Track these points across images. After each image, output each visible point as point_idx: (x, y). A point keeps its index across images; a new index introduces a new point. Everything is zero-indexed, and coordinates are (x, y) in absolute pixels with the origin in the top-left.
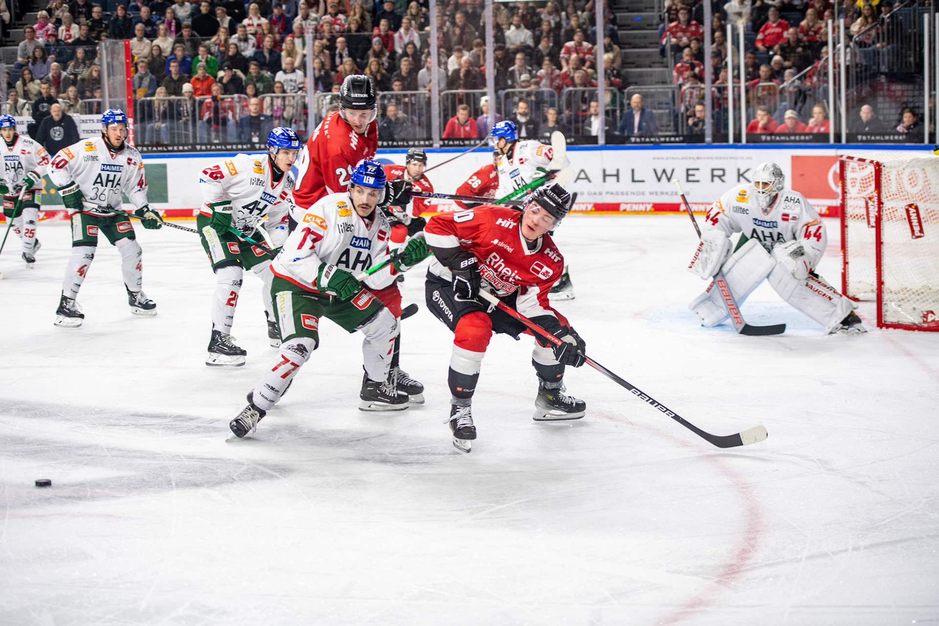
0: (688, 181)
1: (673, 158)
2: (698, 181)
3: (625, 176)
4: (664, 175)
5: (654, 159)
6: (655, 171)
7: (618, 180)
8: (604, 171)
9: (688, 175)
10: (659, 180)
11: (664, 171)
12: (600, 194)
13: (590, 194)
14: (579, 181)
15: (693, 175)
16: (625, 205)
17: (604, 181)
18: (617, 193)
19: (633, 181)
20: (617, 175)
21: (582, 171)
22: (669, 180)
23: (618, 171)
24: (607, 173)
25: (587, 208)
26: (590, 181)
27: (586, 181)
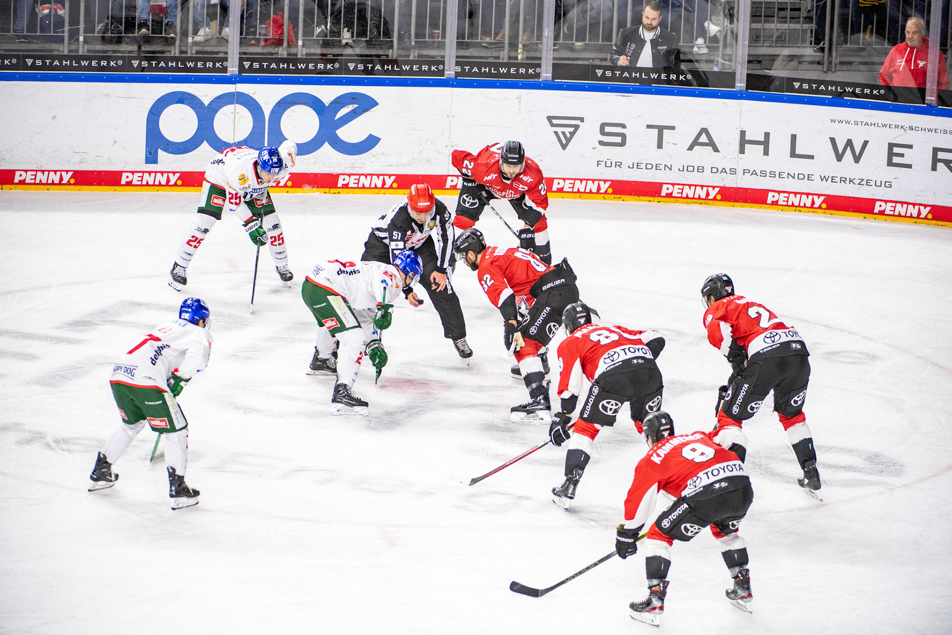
0: (890, 163)
1: (867, 124)
2: (910, 166)
3: (780, 145)
4: (849, 149)
5: (833, 121)
6: (833, 140)
7: (766, 153)
8: (743, 133)
9: (891, 154)
10: (839, 157)
11: (849, 143)
12: (733, 171)
13: (714, 170)
14: (696, 147)
15: (902, 155)
16: (776, 194)
17: (742, 151)
18: (763, 174)
19: (793, 154)
20: (765, 143)
21: (704, 131)
22: (857, 159)
23: (767, 135)
24: (748, 137)
25: (708, 194)
26: (716, 150)
27: (710, 148)
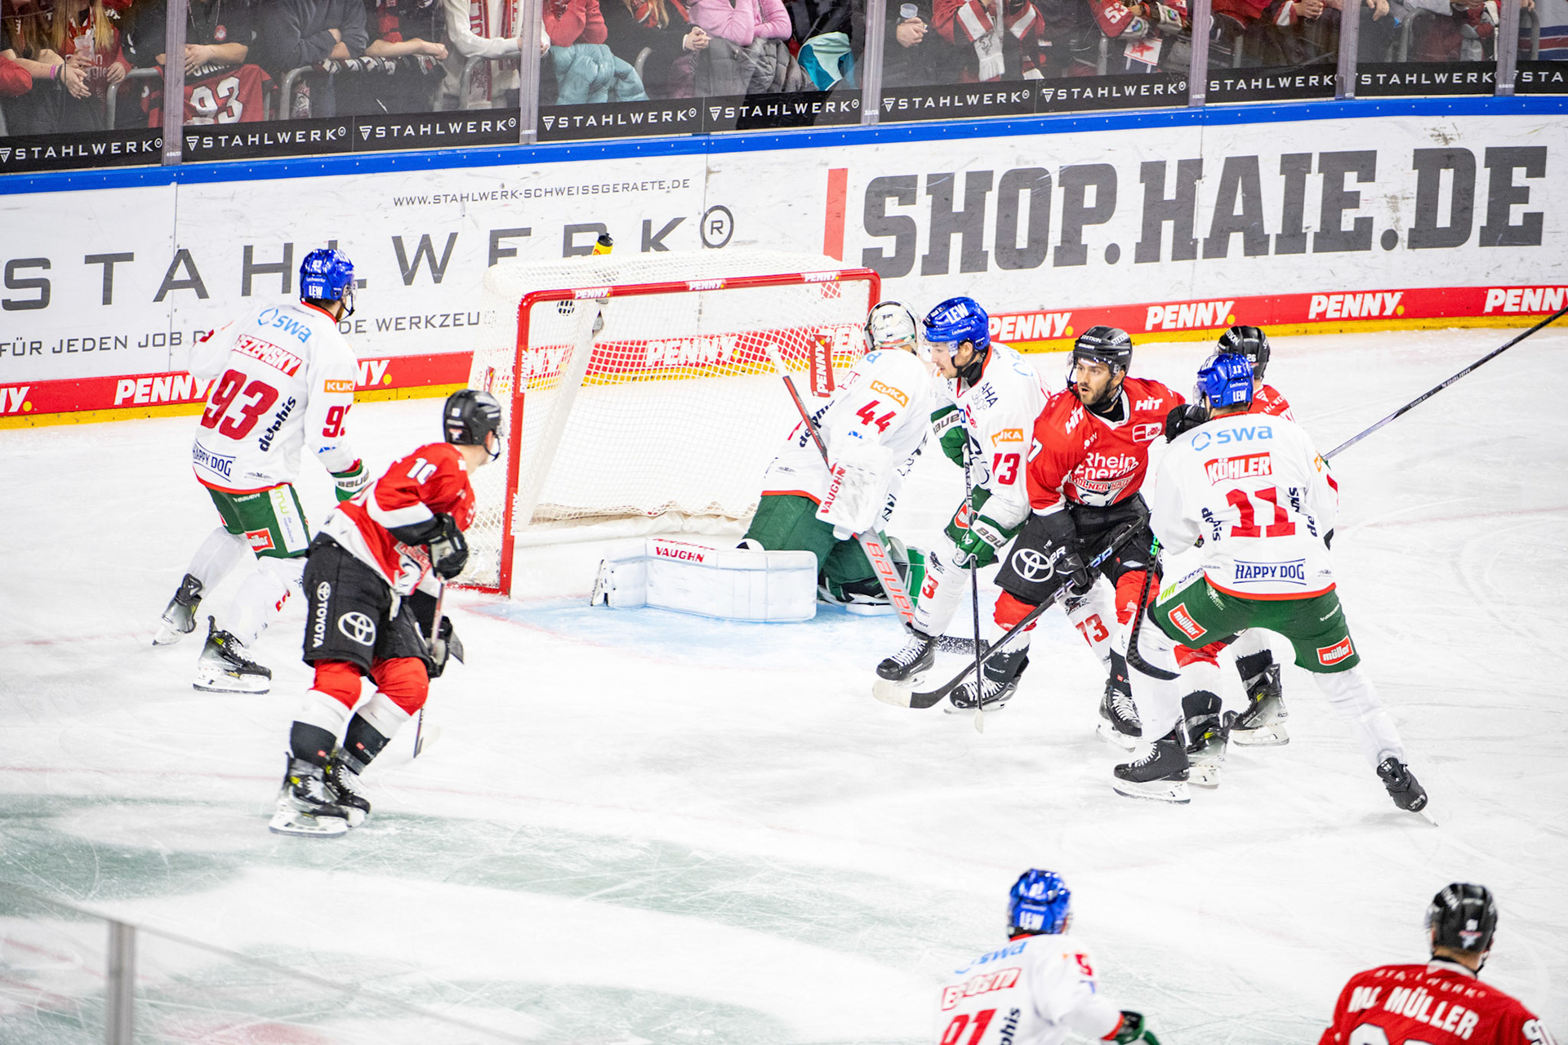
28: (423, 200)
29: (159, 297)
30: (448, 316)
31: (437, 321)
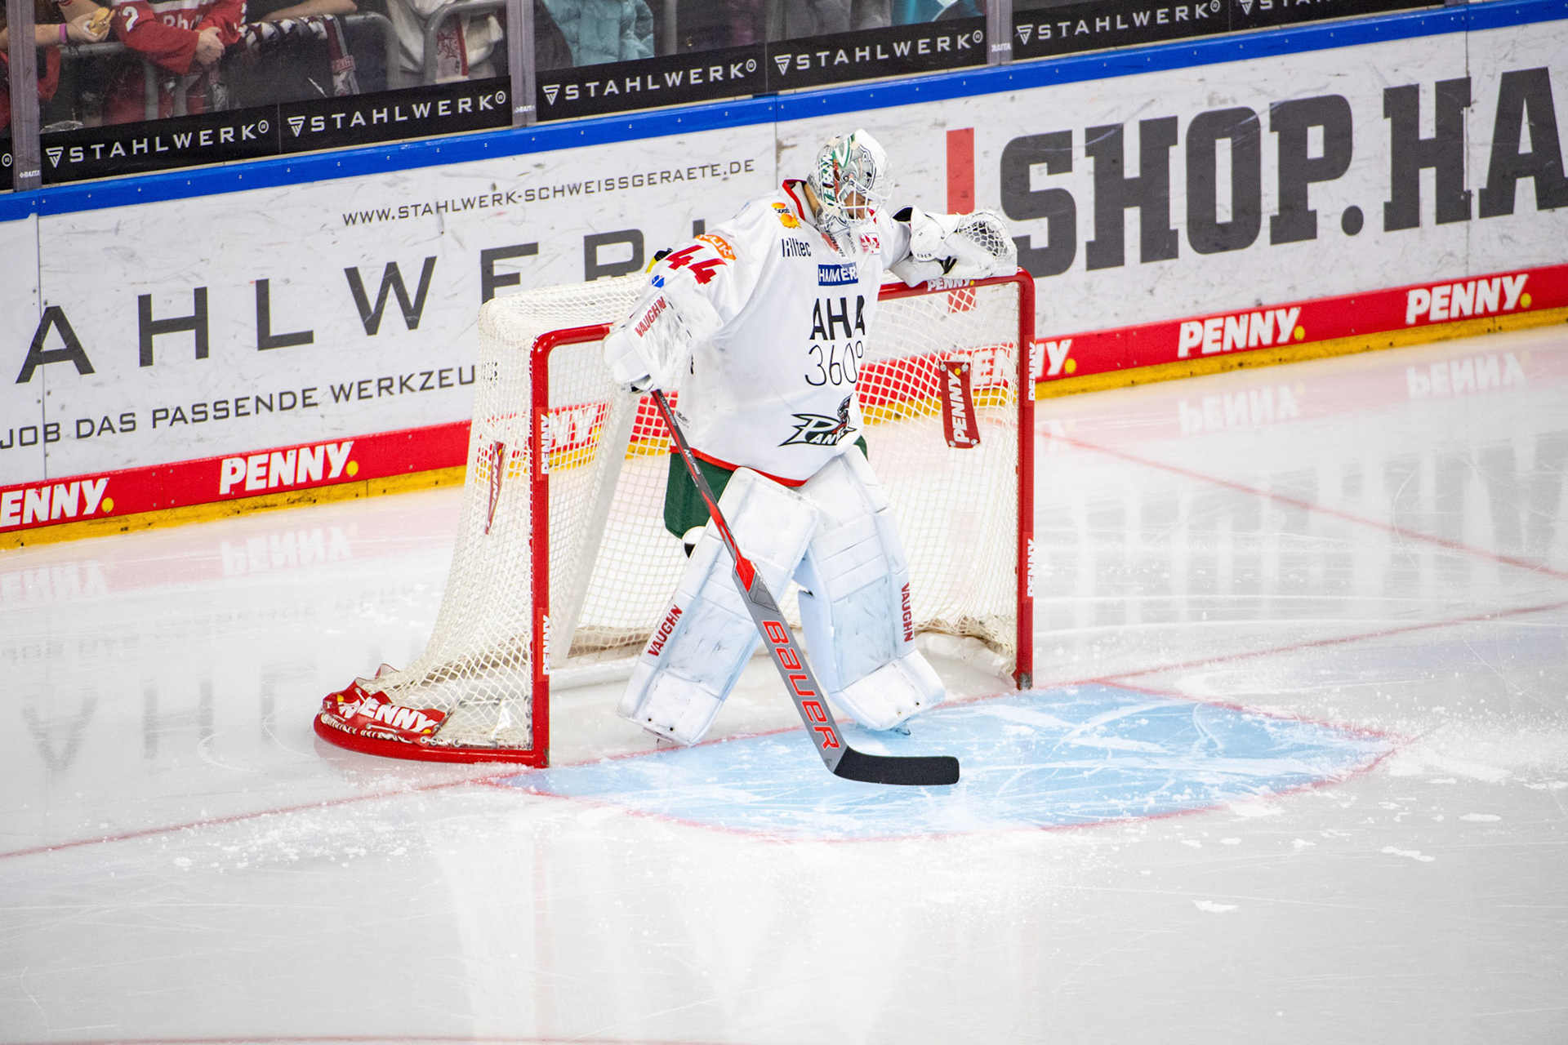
28: (384, 215)
29: (25, 376)
30: (430, 374)
31: (417, 382)
